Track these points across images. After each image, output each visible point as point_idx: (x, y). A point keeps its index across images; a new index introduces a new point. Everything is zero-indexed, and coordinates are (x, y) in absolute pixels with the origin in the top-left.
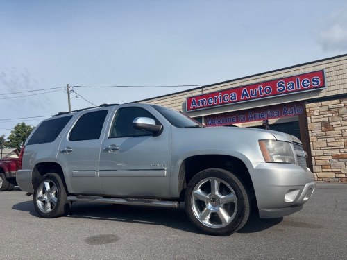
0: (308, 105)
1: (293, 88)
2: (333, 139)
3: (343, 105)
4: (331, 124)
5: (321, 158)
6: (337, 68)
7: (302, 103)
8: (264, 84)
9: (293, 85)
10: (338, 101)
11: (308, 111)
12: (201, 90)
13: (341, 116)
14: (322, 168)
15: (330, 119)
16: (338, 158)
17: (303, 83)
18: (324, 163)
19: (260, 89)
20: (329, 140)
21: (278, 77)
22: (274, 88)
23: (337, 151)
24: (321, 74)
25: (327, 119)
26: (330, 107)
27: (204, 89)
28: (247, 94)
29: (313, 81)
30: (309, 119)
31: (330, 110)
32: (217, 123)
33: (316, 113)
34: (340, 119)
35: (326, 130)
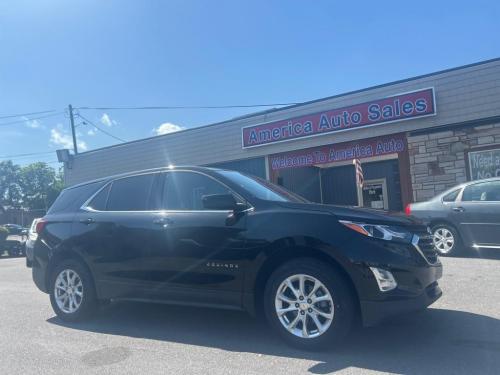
0: (410, 140)
1: (391, 115)
2: (443, 186)
3: (457, 139)
4: (441, 165)
7: (401, 136)
8: (350, 108)
9: (390, 111)
10: (450, 133)
11: (409, 146)
13: (451, 154)
15: (440, 158)
17: (404, 108)
19: (345, 116)
20: (437, 187)
22: (365, 115)
24: (428, 95)
25: (436, 159)
26: (440, 141)
27: (268, 115)
28: (326, 124)
29: (418, 105)
30: (411, 158)
31: (439, 146)
32: (285, 164)
33: (422, 150)
34: (453, 158)
35: (434, 174)
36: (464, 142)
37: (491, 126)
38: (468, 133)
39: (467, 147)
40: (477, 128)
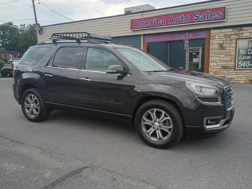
0: (212, 32)
1: (204, 19)
2: (224, 56)
3: (234, 33)
4: (224, 45)
5: (214, 67)
6: (235, 6)
7: (208, 30)
8: (185, 13)
9: (204, 17)
10: (231, 30)
11: (211, 35)
12: (141, 14)
13: (231, 40)
14: (215, 74)
15: (225, 42)
16: (225, 68)
17: (211, 16)
18: (216, 71)
19: (182, 17)
20: (221, 56)
21: (196, 9)
22: (192, 17)
23: (225, 63)
24: (223, 9)
25: (222, 42)
26: (226, 33)
27: (144, 13)
28: (173, 21)
29: (218, 14)
30: (211, 41)
31: (225, 36)
32: (151, 40)
33: (217, 37)
34: (231, 42)
35: (221, 50)
36: (237, 35)
37: (250, 28)
38: (239, 30)
39: (237, 37)
40: (243, 28)
